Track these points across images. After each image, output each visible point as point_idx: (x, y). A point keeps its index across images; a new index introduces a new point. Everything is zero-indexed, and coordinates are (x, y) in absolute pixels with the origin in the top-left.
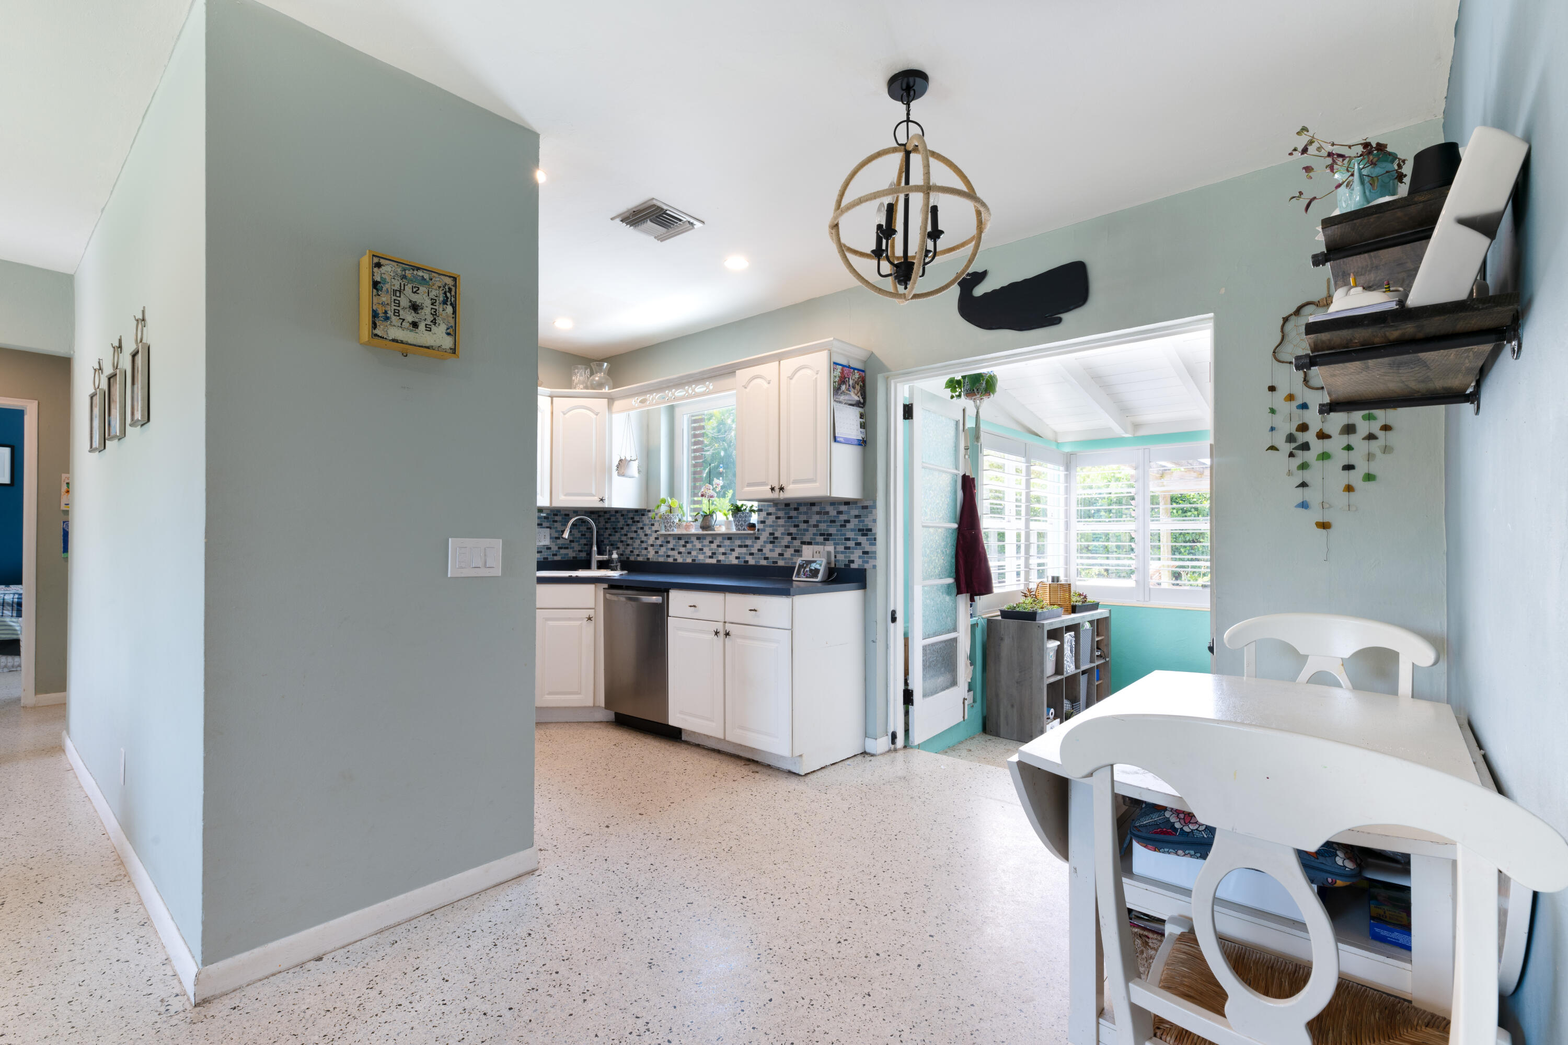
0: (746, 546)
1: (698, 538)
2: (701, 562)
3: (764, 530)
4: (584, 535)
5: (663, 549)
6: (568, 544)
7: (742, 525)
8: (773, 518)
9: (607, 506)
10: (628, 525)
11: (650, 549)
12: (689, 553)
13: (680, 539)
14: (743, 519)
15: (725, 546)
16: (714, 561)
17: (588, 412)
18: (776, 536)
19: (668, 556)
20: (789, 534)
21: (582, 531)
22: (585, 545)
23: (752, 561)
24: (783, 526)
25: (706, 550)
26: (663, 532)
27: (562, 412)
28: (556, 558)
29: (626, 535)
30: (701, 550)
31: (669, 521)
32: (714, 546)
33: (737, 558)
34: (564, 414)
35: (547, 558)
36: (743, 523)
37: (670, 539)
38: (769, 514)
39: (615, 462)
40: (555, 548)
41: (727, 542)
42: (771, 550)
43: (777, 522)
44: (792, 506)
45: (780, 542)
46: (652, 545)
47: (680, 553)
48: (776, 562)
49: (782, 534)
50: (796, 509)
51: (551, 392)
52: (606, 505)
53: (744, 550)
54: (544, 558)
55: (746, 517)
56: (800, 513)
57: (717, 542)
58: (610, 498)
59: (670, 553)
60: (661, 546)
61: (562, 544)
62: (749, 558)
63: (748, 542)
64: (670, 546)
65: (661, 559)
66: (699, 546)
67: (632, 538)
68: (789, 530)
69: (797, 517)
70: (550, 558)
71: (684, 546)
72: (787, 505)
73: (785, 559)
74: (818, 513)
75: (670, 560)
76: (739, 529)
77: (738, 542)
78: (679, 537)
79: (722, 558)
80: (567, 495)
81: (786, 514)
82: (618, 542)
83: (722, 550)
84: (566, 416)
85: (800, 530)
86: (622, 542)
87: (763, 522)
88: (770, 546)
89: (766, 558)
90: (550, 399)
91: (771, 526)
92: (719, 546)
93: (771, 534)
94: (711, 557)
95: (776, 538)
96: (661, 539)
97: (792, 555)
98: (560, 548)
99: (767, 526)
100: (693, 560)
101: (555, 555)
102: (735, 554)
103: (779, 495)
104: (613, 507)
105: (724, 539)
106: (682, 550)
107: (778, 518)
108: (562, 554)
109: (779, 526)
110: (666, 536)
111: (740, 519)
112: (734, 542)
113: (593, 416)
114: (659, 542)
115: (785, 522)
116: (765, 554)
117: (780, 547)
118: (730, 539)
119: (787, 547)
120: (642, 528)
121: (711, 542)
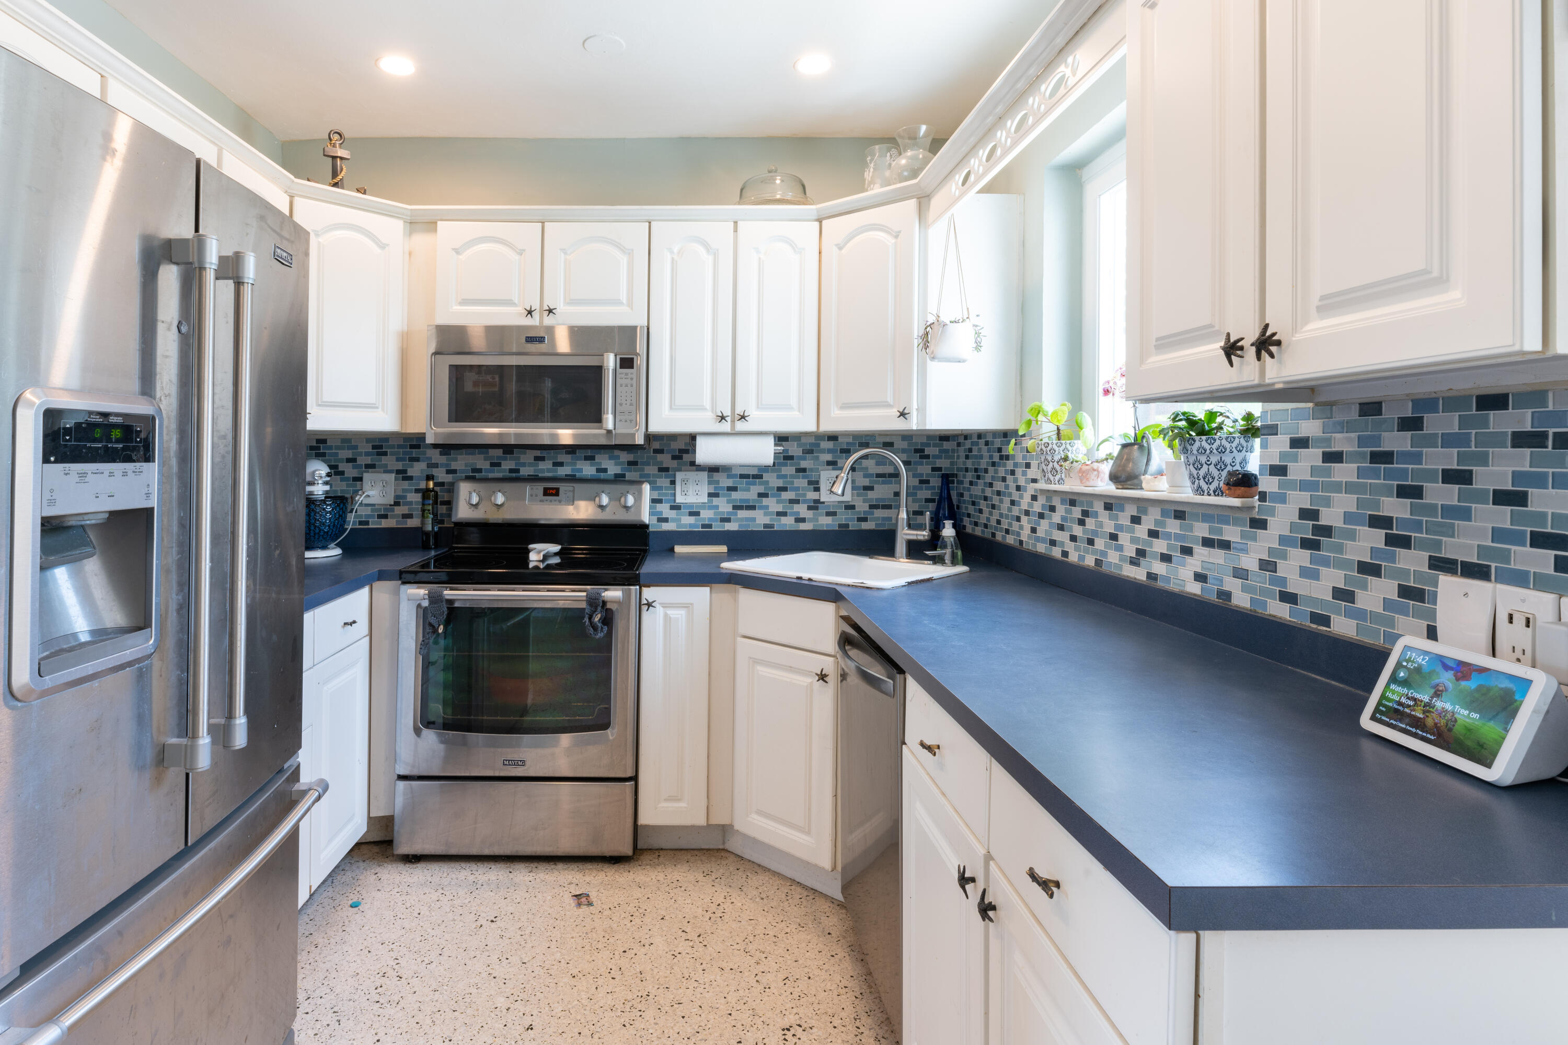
0: (1225, 545)
1: (1108, 507)
2: (1113, 570)
3: (1281, 498)
4: (927, 482)
5: (1044, 526)
6: (889, 499)
7: (1209, 479)
8: (1311, 457)
9: (915, 428)
10: (994, 464)
11: (1024, 519)
12: (1091, 542)
13: (1073, 503)
14: (1214, 459)
15: (1168, 536)
16: (1138, 574)
17: (881, 235)
18: (1324, 521)
19: (1053, 543)
20: (1377, 522)
21: (922, 475)
22: (927, 500)
23: (1241, 600)
24: (1350, 488)
25: (1124, 538)
26: (1042, 485)
27: (836, 245)
28: (865, 526)
29: (991, 485)
30: (1114, 537)
31: (1049, 458)
32: (1141, 531)
33: (1200, 577)
34: (840, 248)
35: (847, 525)
36: (1215, 473)
37: (1056, 502)
38: (1299, 443)
39: (917, 331)
40: (862, 507)
41: (1173, 527)
42: (1305, 573)
43: (1328, 473)
44: (1391, 414)
45: (1340, 549)
46: (1027, 513)
47: (1073, 538)
48: (1325, 621)
49: (1349, 517)
50: (1411, 424)
51: (818, 210)
52: (913, 424)
53: (1217, 556)
54: (840, 525)
55: (1222, 450)
56: (1430, 441)
57: (1148, 523)
58: (922, 410)
59: (1058, 536)
60: (1041, 516)
61: (877, 500)
62: (1232, 585)
63: (1231, 533)
64: (1056, 518)
65: (1041, 548)
66: (1109, 527)
67: (999, 493)
68: (1377, 505)
69: (1416, 458)
70: (854, 526)
71: (1082, 522)
72: (1371, 409)
73: (1360, 615)
74: (1521, 440)
75: (1056, 553)
76: (1199, 491)
77: (1201, 530)
78: (1072, 500)
79: (1159, 568)
80: (845, 406)
81: (1362, 442)
82: (980, 498)
83: (1160, 546)
84: (843, 251)
85: (1431, 510)
86: (986, 499)
87: (1278, 470)
88: (1302, 557)
89: (1288, 598)
90: (817, 224)
91: (1304, 486)
92: (1153, 534)
93: (1307, 514)
94: (1134, 562)
95: (1327, 531)
96: (1042, 500)
97: (1387, 603)
98: (871, 507)
99: (1292, 485)
100: (1098, 562)
101: (861, 520)
102: (1193, 564)
103: (1262, 372)
104: (928, 427)
105: (1164, 513)
106: (1078, 530)
107: (1333, 457)
108: (878, 518)
109: (1337, 487)
110: (1050, 494)
111: (1203, 459)
112: (1191, 529)
113: (890, 240)
114: (1037, 507)
115: (1360, 473)
116: (1283, 581)
117: (1341, 564)
118: (1180, 515)
119: (1369, 569)
120: (1013, 473)
121: (1136, 520)
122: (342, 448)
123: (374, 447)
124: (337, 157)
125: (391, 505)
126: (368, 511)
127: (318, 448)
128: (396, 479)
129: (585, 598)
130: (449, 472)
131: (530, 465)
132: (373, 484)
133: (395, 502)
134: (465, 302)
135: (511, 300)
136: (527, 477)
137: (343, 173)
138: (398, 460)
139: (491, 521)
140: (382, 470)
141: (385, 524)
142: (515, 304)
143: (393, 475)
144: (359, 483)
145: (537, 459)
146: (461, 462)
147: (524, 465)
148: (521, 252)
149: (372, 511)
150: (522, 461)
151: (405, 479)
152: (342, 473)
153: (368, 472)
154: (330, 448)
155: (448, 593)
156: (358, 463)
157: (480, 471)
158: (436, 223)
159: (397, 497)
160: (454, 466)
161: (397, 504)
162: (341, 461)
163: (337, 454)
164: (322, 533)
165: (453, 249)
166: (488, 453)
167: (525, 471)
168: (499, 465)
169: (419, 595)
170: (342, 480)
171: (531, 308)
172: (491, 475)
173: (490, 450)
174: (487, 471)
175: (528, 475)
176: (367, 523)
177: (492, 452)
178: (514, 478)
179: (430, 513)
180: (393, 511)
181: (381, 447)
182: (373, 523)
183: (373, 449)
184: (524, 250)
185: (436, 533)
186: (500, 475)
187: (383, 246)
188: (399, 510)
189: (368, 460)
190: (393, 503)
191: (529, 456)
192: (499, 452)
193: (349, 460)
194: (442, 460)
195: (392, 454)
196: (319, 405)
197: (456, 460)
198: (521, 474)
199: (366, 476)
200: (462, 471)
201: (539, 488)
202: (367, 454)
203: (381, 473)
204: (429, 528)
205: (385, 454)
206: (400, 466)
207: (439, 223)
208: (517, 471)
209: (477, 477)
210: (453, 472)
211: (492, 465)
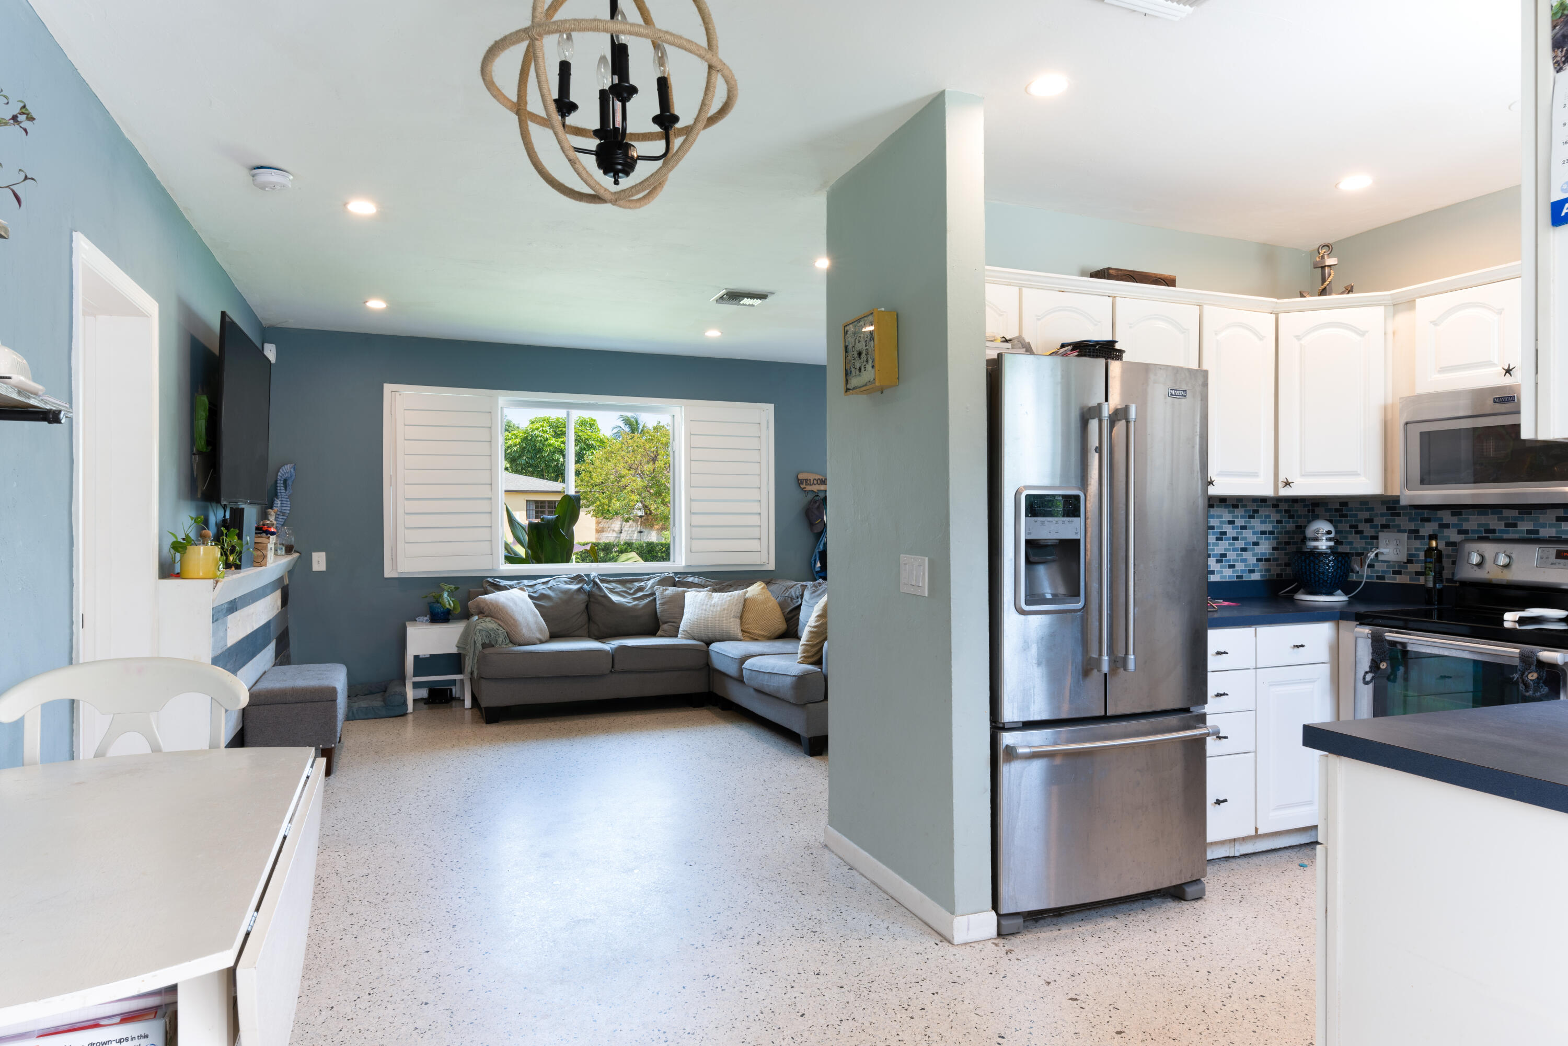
122: (1361, 510)
123: (1388, 509)
124: (1325, 266)
125: (1404, 563)
126: (1384, 567)
127: (1341, 510)
128: (1409, 538)
129: (1518, 656)
130: (1460, 532)
131: (1551, 526)
132: (1388, 542)
133: (1407, 560)
134: (1443, 370)
135: (1491, 361)
136: (1548, 539)
137: (1330, 278)
138: (1411, 520)
139: (1494, 582)
140: (1396, 530)
141: (1399, 579)
142: (1494, 364)
143: (1406, 535)
144: (1375, 541)
145: (1559, 519)
146: (1473, 523)
147: (1544, 526)
148: (1500, 312)
149: (1388, 567)
150: (1541, 521)
151: (1416, 538)
152: (1361, 532)
153: (1383, 531)
154: (1351, 510)
155: (1391, 636)
156: (1375, 523)
157: (1494, 531)
158: (1414, 301)
159: (1410, 555)
160: (1465, 526)
161: (1410, 561)
162: (1360, 521)
163: (1356, 515)
164: (1321, 581)
165: (1431, 322)
166: (1501, 513)
167: (1545, 533)
168: (1515, 525)
169: (1363, 633)
170: (1361, 538)
171: (1509, 367)
172: (1505, 536)
173: (1504, 510)
174: (1501, 531)
175: (1549, 537)
176: (1383, 578)
177: (1507, 513)
178: (1532, 539)
179: (1431, 571)
180: (1406, 568)
181: (1394, 508)
182: (1389, 578)
183: (1387, 510)
184: (1503, 309)
185: (1440, 591)
186: (1517, 536)
187: (1362, 334)
188: (1413, 568)
189: (1384, 521)
190: (1406, 561)
191: (1551, 516)
192: (1515, 513)
193: (1367, 521)
194: (1454, 520)
195: (1405, 515)
196: (1303, 475)
197: (1468, 520)
198: (1541, 535)
199: (1381, 535)
200: (1474, 532)
201: (1552, 550)
202: (1382, 515)
203: (1394, 532)
204: (1431, 585)
205: (1398, 515)
206: (1412, 526)
207: (1418, 301)
208: (1537, 532)
209: (1490, 538)
210: (1466, 532)
211: (1507, 525)
